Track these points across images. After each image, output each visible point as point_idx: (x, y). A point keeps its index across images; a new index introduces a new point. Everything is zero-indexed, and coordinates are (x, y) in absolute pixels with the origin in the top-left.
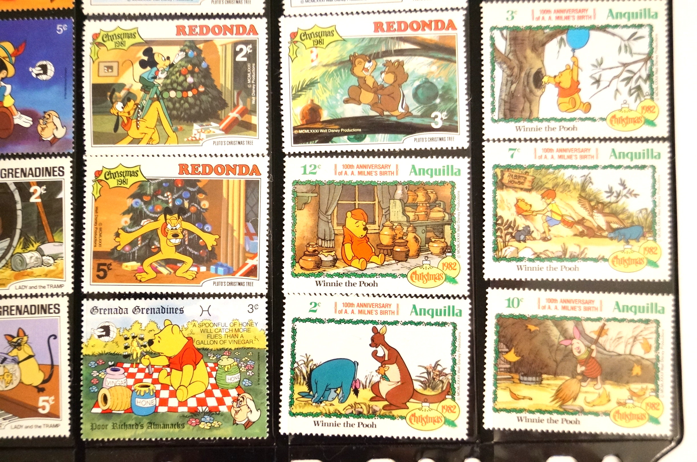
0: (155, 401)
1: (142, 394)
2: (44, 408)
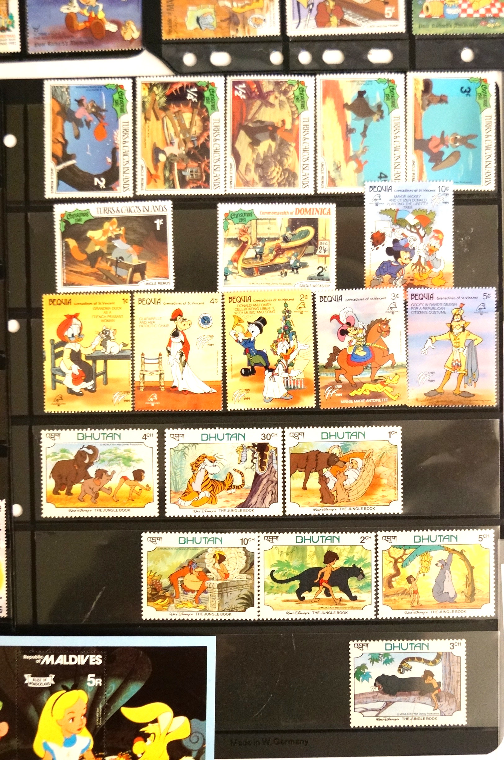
0: (458, 11)
1: (450, 6)
2: (388, 14)
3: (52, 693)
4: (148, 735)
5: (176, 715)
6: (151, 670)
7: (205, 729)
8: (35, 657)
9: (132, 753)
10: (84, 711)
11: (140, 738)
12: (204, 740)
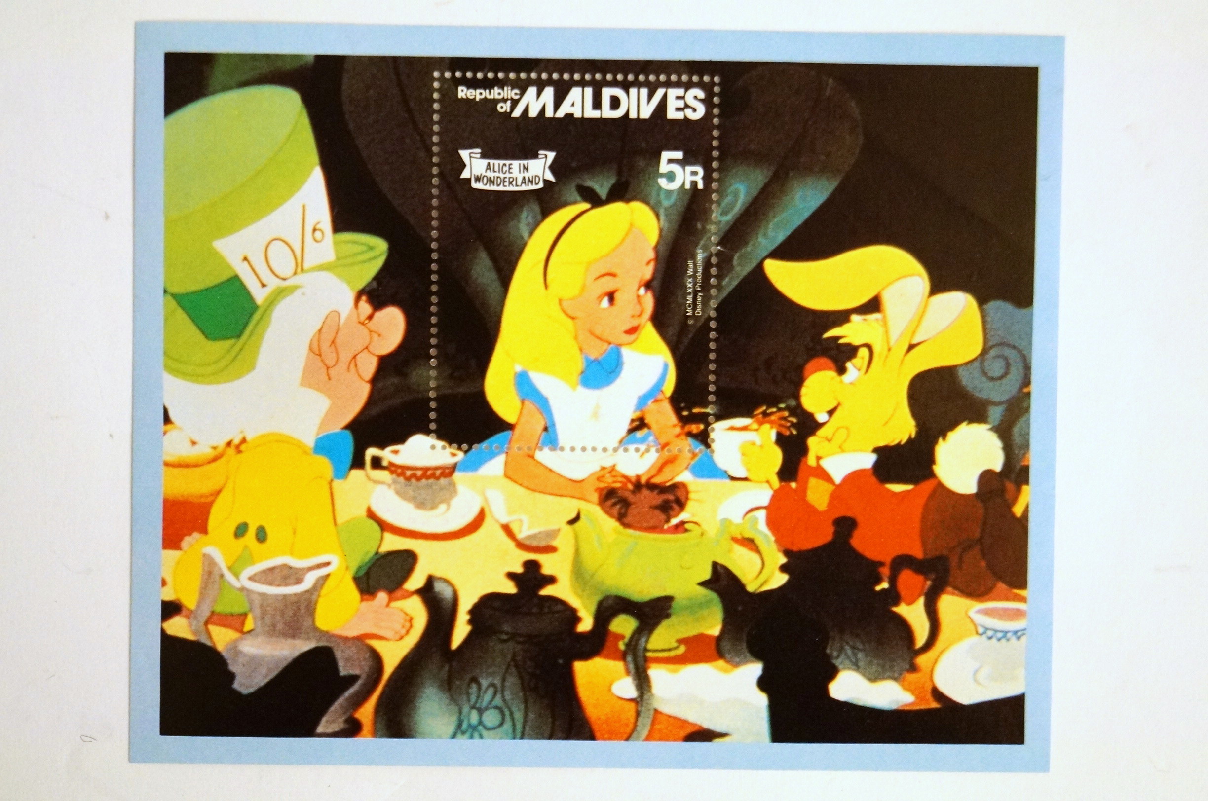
3: (546, 212)
4: (851, 351)
5: (938, 286)
6: (861, 140)
7: (1029, 335)
8: (495, 93)
9: (798, 411)
10: (648, 272)
11: (823, 360)
12: (1027, 368)
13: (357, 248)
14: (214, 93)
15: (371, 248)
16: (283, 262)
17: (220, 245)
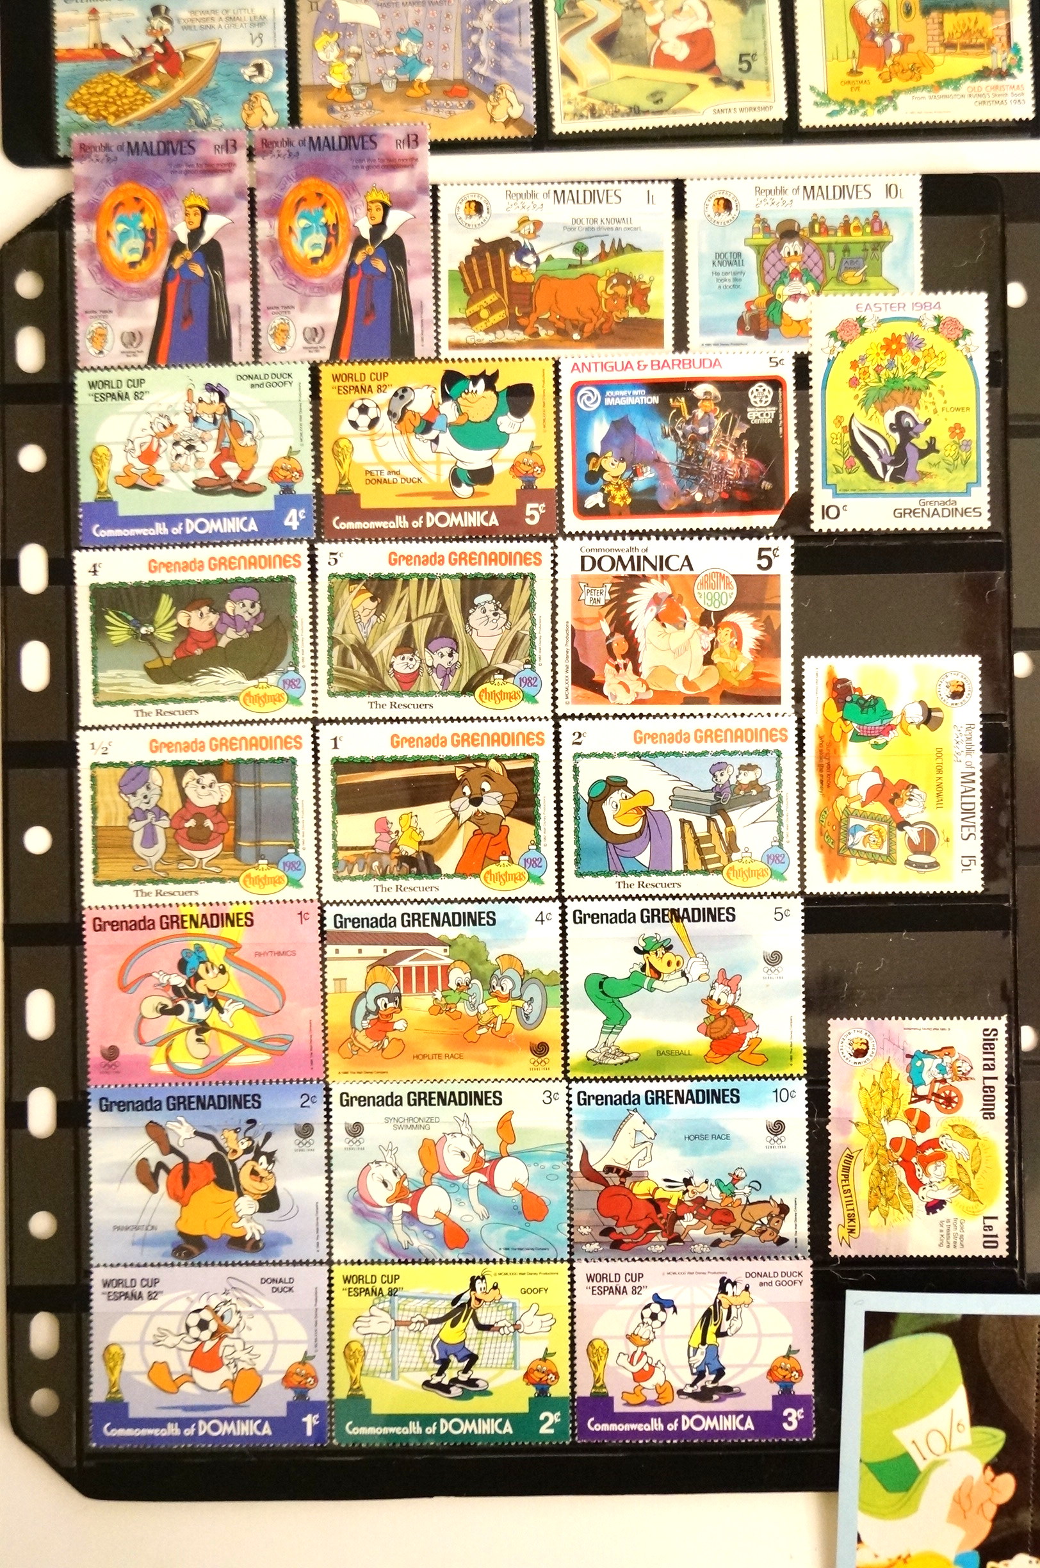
13: (985, 1436)
14: (896, 1337)
15: (995, 1437)
16: (938, 1445)
17: (897, 1433)
